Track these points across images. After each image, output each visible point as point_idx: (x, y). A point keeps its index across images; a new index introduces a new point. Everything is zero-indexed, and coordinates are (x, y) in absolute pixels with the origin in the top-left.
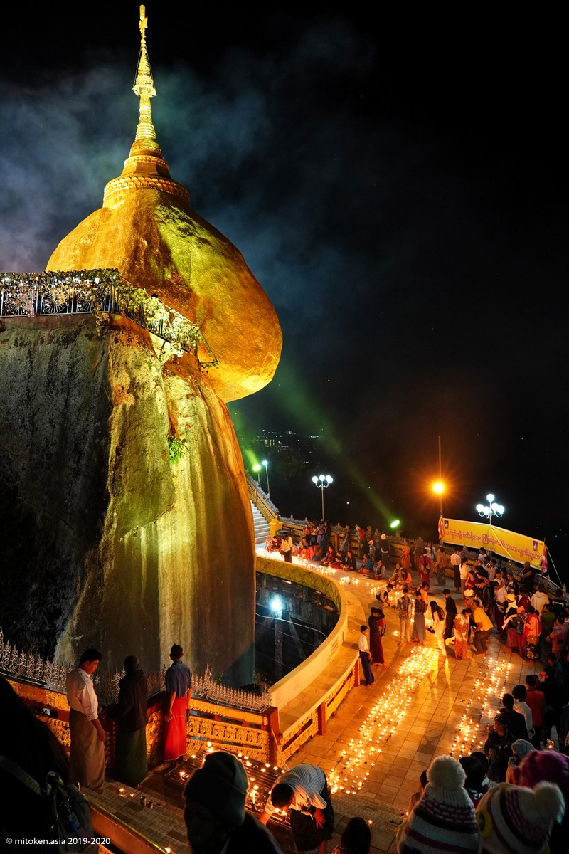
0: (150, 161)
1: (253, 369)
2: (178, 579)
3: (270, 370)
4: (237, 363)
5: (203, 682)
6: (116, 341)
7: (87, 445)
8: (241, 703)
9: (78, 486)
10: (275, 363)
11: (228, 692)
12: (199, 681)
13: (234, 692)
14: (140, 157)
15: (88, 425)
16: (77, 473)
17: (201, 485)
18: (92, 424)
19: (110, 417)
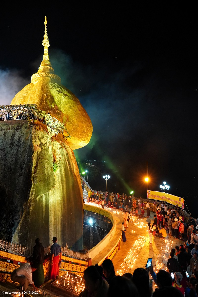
0: (47, 68)
1: (82, 138)
2: (56, 212)
3: (88, 139)
4: (77, 136)
5: (65, 249)
6: (35, 129)
7: (25, 165)
8: (78, 257)
9: (21, 179)
10: (90, 137)
11: (74, 253)
12: (63, 249)
13: (76, 253)
14: (44, 66)
15: (25, 158)
16: (21, 175)
17: (64, 179)
18: (26, 158)
19: (33, 155)
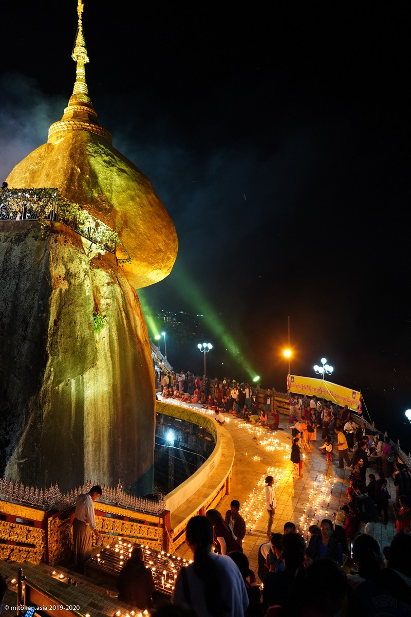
0: (83, 110)
1: (156, 265)
2: (98, 417)
3: (169, 266)
4: (145, 260)
5: (116, 493)
6: (56, 241)
7: (32, 318)
8: (144, 507)
9: (25, 348)
10: (173, 261)
11: (134, 500)
12: (113, 492)
13: (138, 500)
14: (76, 107)
15: (34, 303)
16: (24, 338)
17: (116, 348)
18: (37, 302)
19: (50, 298)
